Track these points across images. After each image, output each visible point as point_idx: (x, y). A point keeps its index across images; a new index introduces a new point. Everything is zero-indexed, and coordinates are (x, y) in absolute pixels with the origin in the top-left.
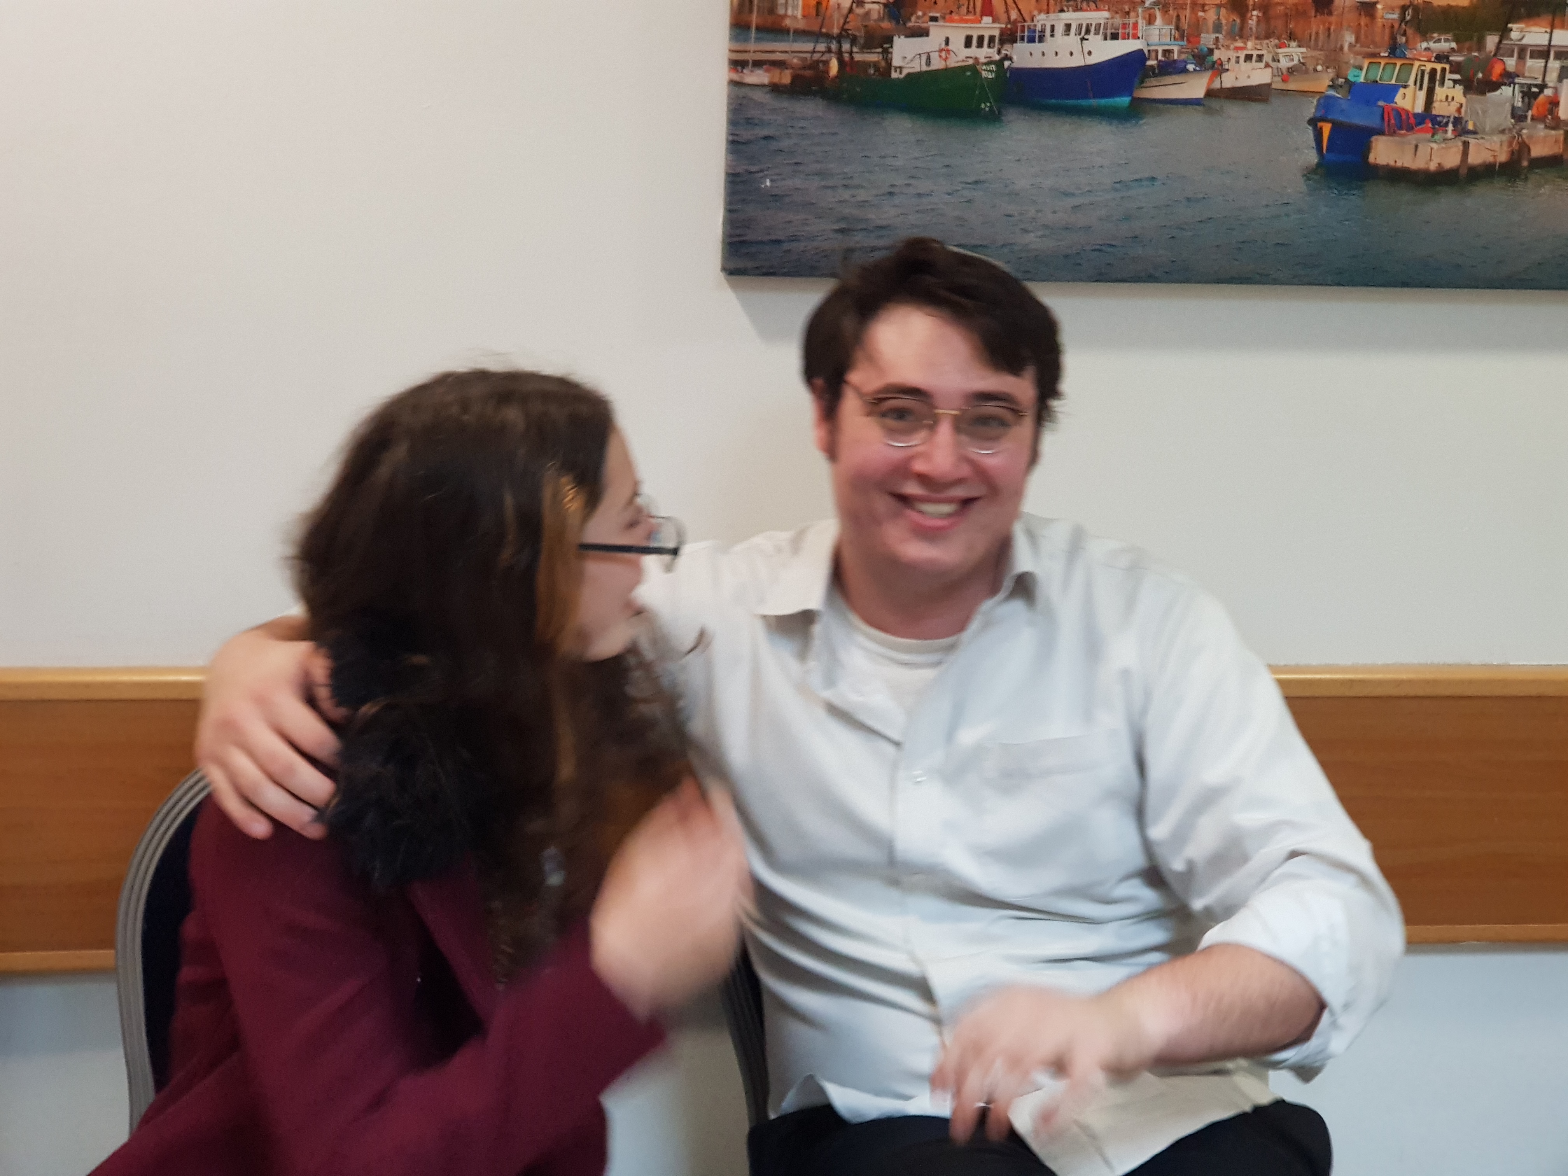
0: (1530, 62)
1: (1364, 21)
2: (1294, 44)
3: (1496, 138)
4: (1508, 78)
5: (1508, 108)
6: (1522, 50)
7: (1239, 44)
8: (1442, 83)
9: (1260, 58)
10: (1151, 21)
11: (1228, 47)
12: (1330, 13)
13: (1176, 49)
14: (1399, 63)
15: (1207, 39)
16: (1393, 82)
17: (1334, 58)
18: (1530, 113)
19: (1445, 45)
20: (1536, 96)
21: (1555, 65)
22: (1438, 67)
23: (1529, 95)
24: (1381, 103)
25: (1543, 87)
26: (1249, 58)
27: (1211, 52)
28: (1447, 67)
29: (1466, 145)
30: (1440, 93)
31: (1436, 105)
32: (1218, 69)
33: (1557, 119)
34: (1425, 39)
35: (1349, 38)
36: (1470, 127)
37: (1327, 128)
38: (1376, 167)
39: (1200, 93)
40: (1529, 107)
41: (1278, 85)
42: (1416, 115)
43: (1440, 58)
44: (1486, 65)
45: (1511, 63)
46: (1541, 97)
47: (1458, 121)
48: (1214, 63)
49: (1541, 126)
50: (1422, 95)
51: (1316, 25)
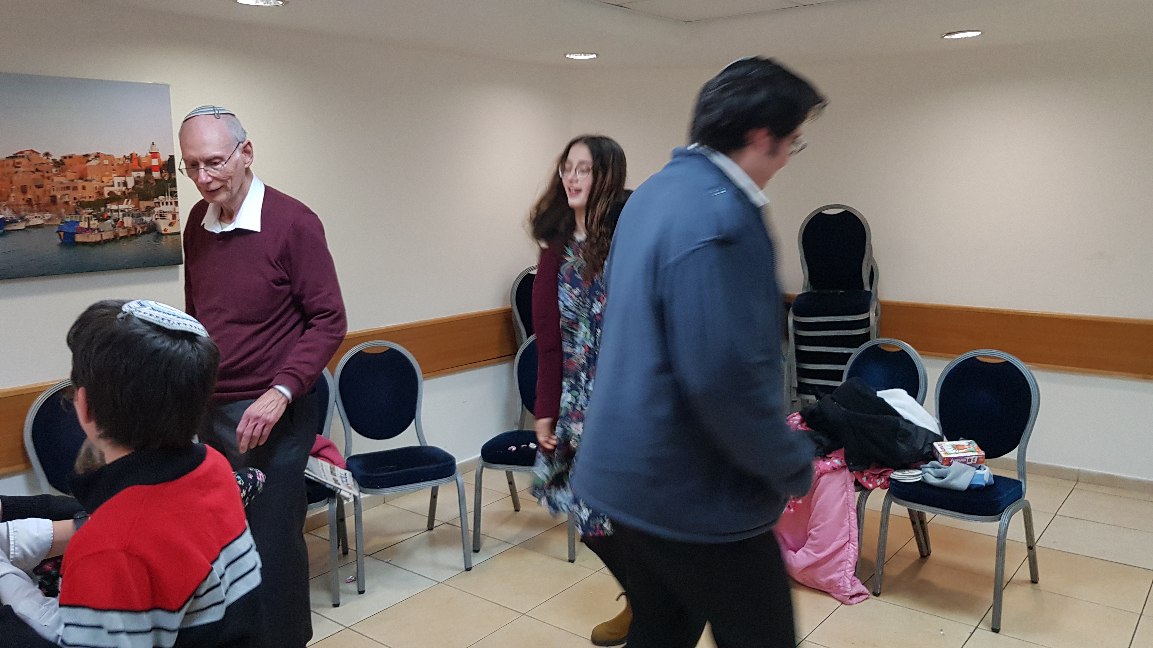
0: (114, 213)
1: (66, 206)
2: (48, 213)
3: (109, 232)
4: (109, 218)
5: (111, 225)
6: (111, 210)
7: (32, 214)
8: (92, 220)
9: (39, 217)
10: (5, 209)
11: (29, 215)
12: (57, 204)
13: (14, 216)
14: (79, 216)
15: (23, 213)
16: (78, 221)
17: (60, 216)
18: (117, 226)
19: (90, 211)
20: (117, 221)
22: (90, 216)
23: (116, 221)
24: (76, 226)
25: (119, 219)
26: (36, 217)
27: (24, 217)
28: (92, 216)
29: (101, 235)
30: (91, 222)
31: (91, 226)
32: (27, 221)
33: (124, 227)
34: (84, 210)
35: (63, 211)
36: (102, 230)
37: (62, 234)
38: (77, 242)
39: (23, 227)
40: (116, 224)
41: (46, 224)
42: (86, 228)
43: (90, 214)
44: (102, 215)
45: (109, 214)
46: (119, 222)
47: (98, 229)
48: (26, 219)
49: (120, 229)
50: (87, 223)
51: (53, 208)
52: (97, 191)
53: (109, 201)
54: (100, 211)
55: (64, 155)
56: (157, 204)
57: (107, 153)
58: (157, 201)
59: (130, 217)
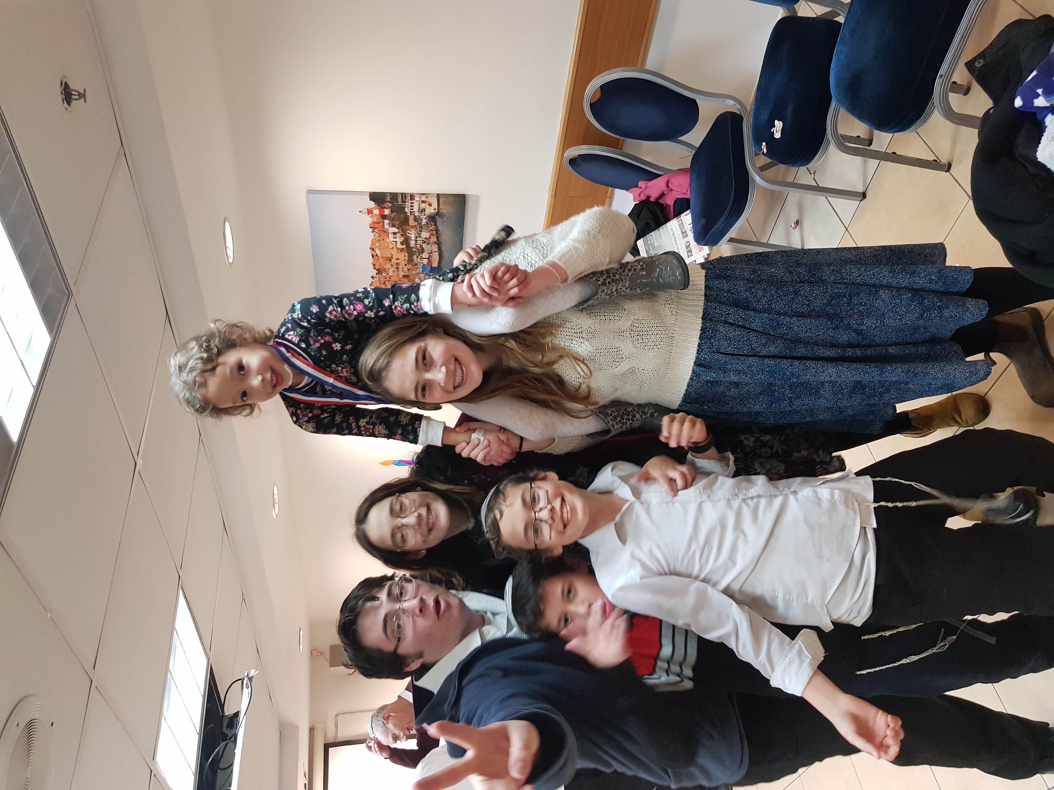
0: (418, 243)
3: (433, 247)
4: (421, 246)
5: (427, 246)
6: (415, 244)
8: (422, 257)
14: (418, 264)
16: (422, 264)
17: (418, 274)
18: (428, 242)
19: (415, 257)
21: (418, 239)
22: (419, 257)
23: (424, 242)
24: (426, 266)
25: (423, 240)
29: (434, 252)
30: (424, 257)
31: (426, 257)
33: (429, 237)
34: (414, 260)
36: (430, 251)
38: (438, 266)
42: (428, 260)
43: (417, 257)
44: (419, 250)
45: (418, 246)
46: (425, 240)
47: (430, 254)
49: (430, 240)
50: (424, 260)
51: (412, 277)
52: (400, 252)
53: (408, 245)
54: (415, 251)
55: (373, 268)
56: (412, 214)
57: (371, 243)
58: (409, 213)
59: (422, 233)
